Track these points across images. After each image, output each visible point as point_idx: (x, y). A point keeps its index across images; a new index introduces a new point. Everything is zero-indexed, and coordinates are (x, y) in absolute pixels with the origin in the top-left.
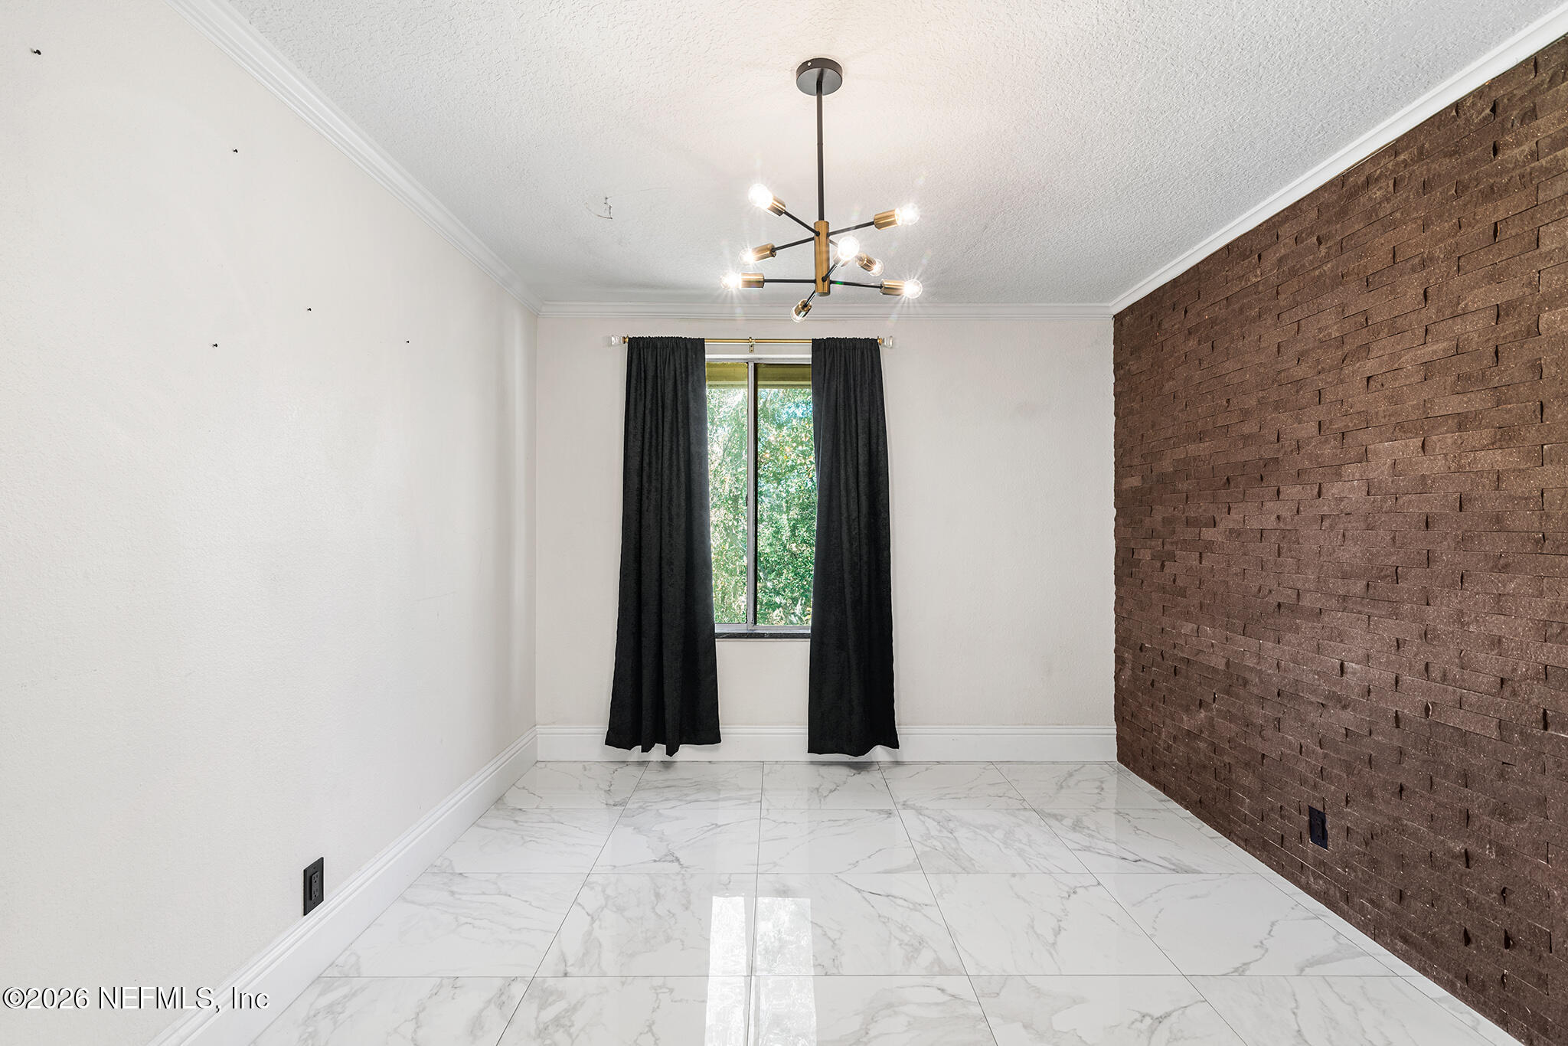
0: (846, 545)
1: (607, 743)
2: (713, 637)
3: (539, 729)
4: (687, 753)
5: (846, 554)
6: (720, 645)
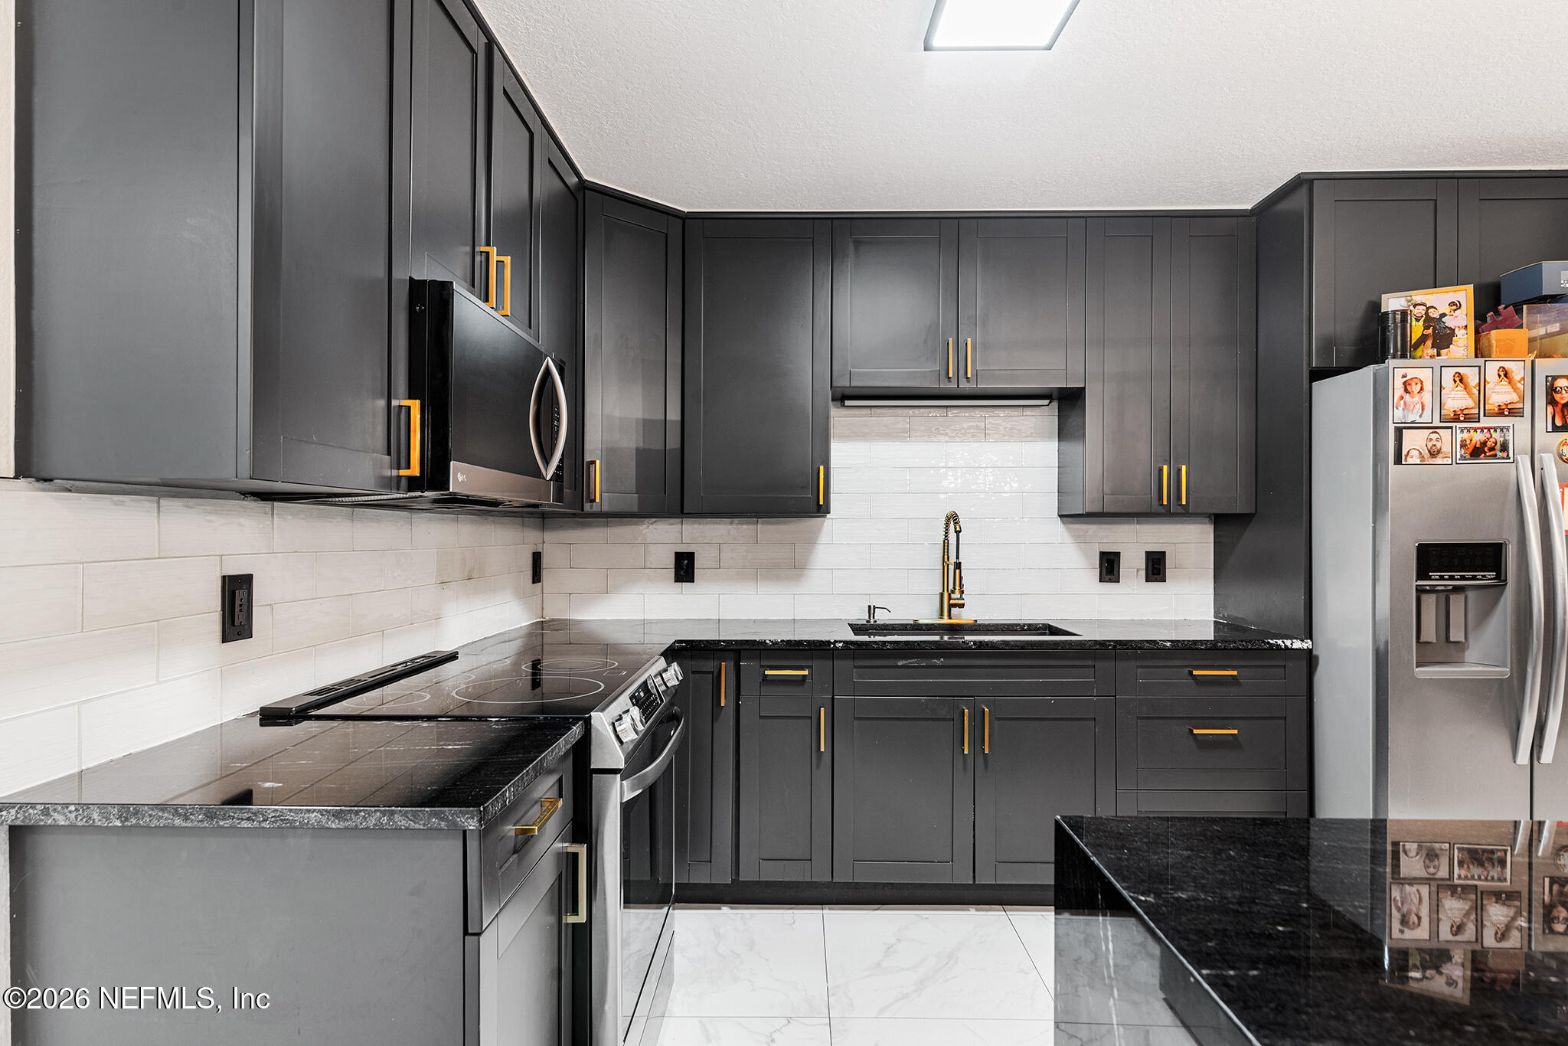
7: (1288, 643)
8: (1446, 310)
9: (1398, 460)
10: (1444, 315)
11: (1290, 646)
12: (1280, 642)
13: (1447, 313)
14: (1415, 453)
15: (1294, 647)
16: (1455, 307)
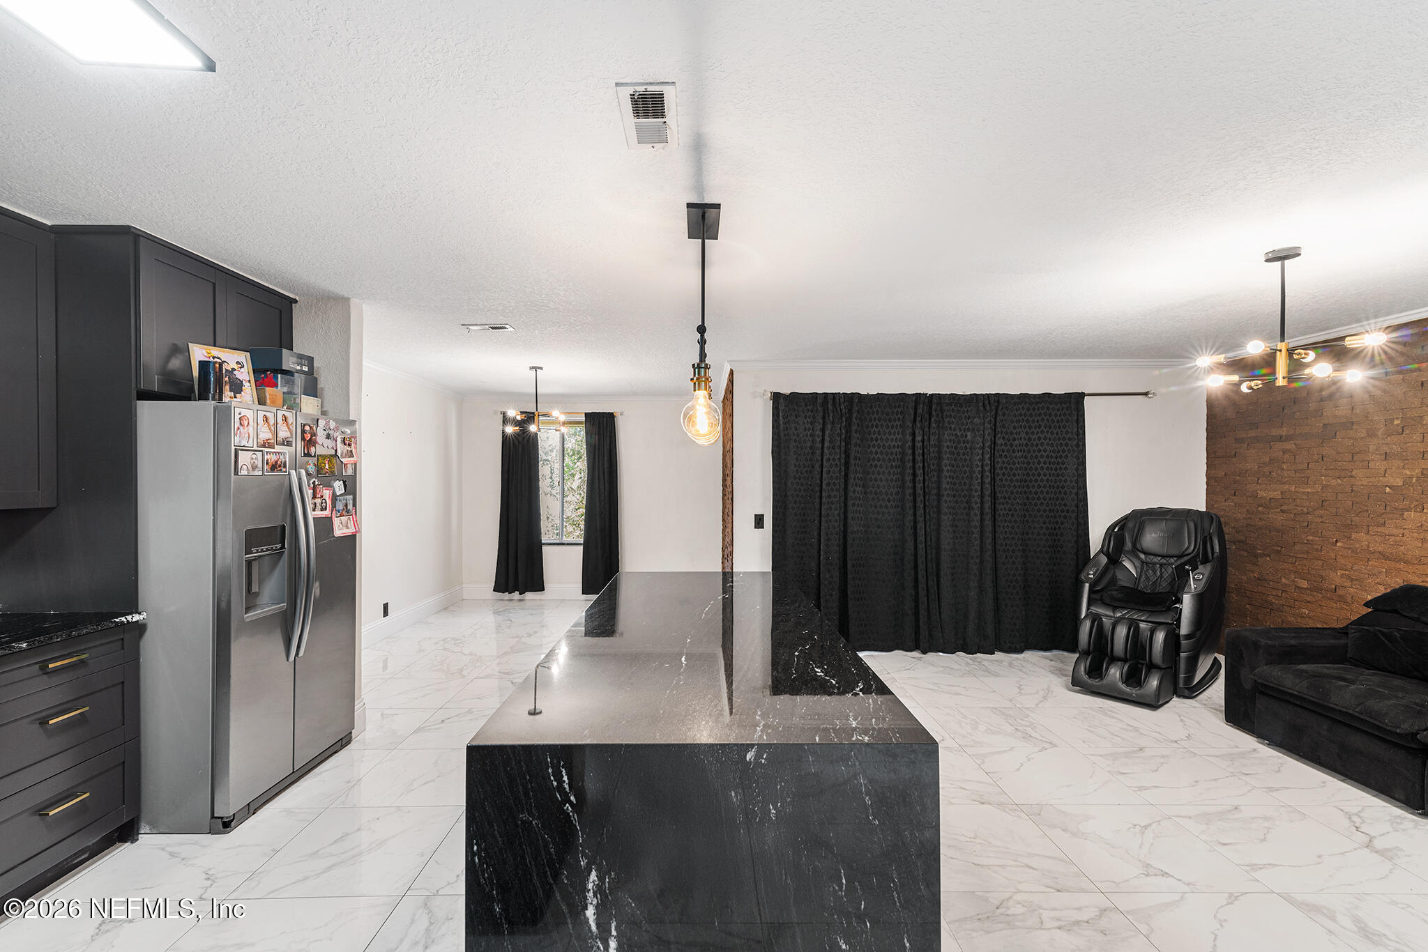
0: (598, 504)
1: (494, 590)
2: (540, 545)
3: (464, 585)
4: (529, 595)
5: (597, 508)
6: (544, 548)
7: (129, 618)
8: (236, 366)
9: (236, 473)
10: (234, 369)
11: (130, 620)
12: (123, 619)
13: (236, 368)
14: (245, 467)
15: (134, 620)
16: (240, 366)
